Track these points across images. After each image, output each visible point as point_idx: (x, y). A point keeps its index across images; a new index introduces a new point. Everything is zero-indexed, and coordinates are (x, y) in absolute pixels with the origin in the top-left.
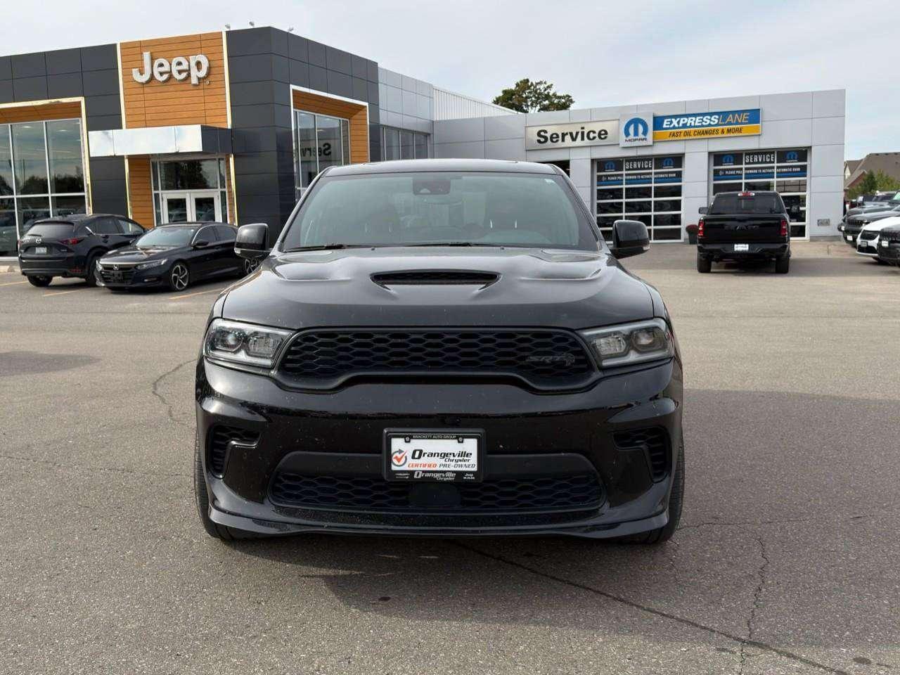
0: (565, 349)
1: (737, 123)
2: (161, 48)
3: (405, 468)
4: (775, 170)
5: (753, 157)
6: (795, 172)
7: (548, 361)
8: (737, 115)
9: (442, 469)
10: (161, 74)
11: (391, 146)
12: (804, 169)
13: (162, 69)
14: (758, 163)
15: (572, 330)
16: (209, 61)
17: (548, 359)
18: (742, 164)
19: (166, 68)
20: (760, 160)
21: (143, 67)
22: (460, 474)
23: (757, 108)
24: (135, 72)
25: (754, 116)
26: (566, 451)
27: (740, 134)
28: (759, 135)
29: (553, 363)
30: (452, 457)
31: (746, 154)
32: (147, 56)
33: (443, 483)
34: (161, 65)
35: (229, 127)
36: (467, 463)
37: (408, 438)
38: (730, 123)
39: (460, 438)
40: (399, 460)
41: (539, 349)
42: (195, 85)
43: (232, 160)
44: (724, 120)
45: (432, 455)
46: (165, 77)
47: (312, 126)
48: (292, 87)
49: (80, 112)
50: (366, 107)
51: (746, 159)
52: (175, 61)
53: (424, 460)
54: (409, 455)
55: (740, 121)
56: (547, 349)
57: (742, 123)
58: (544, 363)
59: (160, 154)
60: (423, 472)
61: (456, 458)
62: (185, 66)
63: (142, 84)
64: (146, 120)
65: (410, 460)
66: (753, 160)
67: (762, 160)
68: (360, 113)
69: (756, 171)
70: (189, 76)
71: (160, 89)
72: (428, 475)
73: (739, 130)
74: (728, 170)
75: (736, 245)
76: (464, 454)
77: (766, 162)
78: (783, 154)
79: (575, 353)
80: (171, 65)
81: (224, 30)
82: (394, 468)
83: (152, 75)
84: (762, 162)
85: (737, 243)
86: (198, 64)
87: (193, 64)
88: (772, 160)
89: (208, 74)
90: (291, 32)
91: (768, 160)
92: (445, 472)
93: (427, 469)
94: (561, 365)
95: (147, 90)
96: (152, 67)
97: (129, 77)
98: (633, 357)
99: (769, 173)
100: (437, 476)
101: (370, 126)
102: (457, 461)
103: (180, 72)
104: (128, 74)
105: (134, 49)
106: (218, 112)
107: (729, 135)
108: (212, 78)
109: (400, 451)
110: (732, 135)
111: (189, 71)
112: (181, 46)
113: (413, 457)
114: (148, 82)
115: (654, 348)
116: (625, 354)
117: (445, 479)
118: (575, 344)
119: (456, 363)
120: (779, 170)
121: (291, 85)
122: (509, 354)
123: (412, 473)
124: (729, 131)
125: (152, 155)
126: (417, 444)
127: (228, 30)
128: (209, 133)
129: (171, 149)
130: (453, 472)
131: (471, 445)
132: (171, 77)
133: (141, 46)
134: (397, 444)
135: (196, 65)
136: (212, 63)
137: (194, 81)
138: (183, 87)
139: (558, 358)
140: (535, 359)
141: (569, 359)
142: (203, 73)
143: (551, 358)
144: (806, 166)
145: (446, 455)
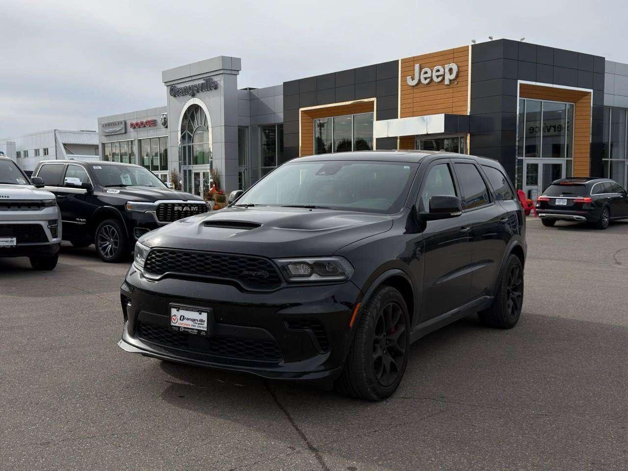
0: (264, 269)
2: (427, 61)
3: (177, 325)
7: (253, 274)
9: (192, 327)
10: (426, 79)
11: (618, 123)
13: (426, 76)
15: (270, 259)
16: (458, 67)
17: (254, 274)
19: (429, 75)
21: (414, 75)
22: (199, 331)
24: (409, 78)
26: (256, 327)
29: (256, 276)
30: (196, 322)
32: (417, 66)
33: (192, 334)
34: (426, 73)
35: (468, 114)
36: (203, 326)
37: (178, 309)
39: (200, 312)
40: (175, 320)
41: (250, 267)
42: (447, 85)
43: (469, 137)
45: (188, 319)
46: (428, 80)
47: (538, 110)
48: (520, 82)
49: (373, 108)
50: (591, 92)
52: (436, 68)
53: (185, 321)
54: (179, 318)
56: (254, 268)
58: (251, 275)
59: (421, 135)
60: (185, 328)
61: (198, 322)
62: (441, 73)
63: (413, 86)
64: (413, 112)
65: (179, 321)
68: (586, 97)
70: (444, 79)
71: (436, 88)
72: (186, 330)
76: (202, 321)
79: (269, 271)
80: (432, 72)
81: (470, 44)
82: (172, 324)
83: (420, 80)
86: (451, 70)
87: (447, 70)
89: (457, 76)
90: (522, 41)
92: (193, 329)
93: (186, 326)
94: (261, 277)
95: (416, 90)
96: (420, 74)
97: (405, 82)
98: (314, 278)
100: (190, 331)
101: (593, 107)
102: (199, 324)
103: (438, 77)
104: (404, 80)
105: (409, 63)
106: (461, 103)
108: (459, 79)
109: (175, 316)
111: (444, 75)
112: (440, 58)
113: (180, 320)
114: (417, 85)
115: (336, 274)
116: (310, 275)
117: (193, 333)
118: (270, 266)
119: (209, 271)
121: (518, 81)
122: (234, 269)
123: (179, 327)
125: (416, 135)
126: (182, 312)
127: (473, 44)
128: (450, 120)
129: (423, 132)
130: (197, 330)
131: (204, 316)
132: (432, 80)
133: (414, 60)
134: (174, 311)
135: (448, 71)
136: (460, 68)
137: (447, 82)
138: (441, 87)
139: (259, 274)
140: (246, 272)
141: (265, 274)
142: (453, 77)
143: (255, 273)
145: (195, 320)
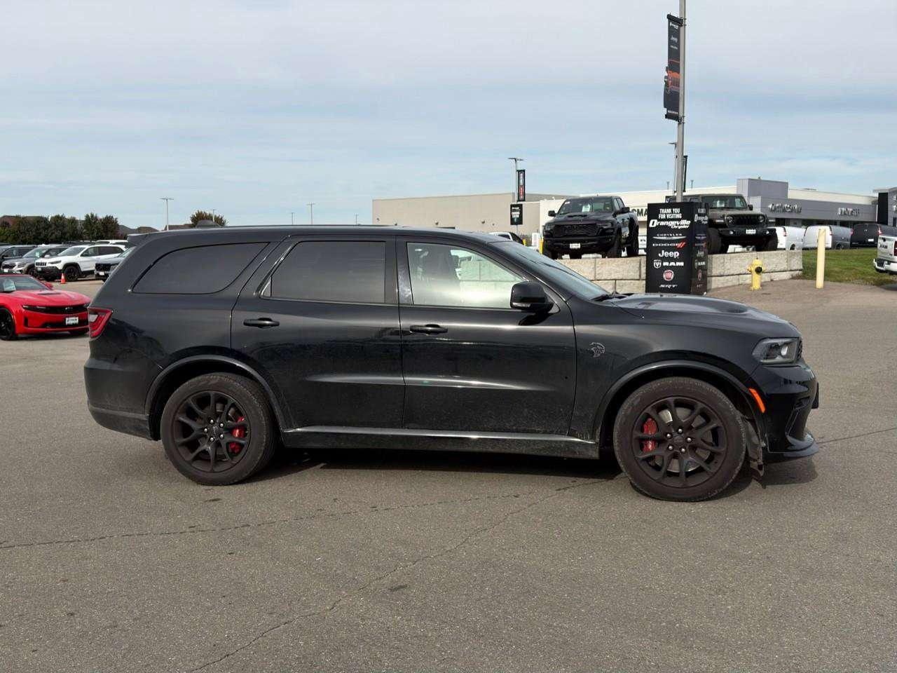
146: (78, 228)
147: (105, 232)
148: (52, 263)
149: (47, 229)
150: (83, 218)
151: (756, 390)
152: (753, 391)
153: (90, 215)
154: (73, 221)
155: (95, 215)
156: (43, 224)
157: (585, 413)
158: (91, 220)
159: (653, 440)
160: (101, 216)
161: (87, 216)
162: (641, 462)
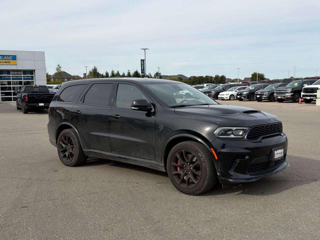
1: (8, 60)
4: (23, 77)
5: (14, 72)
6: (29, 78)
8: (8, 57)
12: (32, 77)
14: (16, 74)
18: (10, 74)
20: (17, 73)
23: (15, 55)
25: (14, 58)
27: (9, 64)
28: (16, 65)
31: (12, 71)
38: (5, 60)
44: (3, 58)
51: (11, 73)
55: (9, 59)
57: (10, 60)
66: (14, 73)
67: (18, 73)
69: (15, 77)
73: (9, 62)
74: (5, 76)
75: (39, 104)
77: (19, 74)
78: (25, 72)
84: (18, 74)
85: (40, 103)
88: (21, 74)
91: (20, 74)
99: (21, 78)
107: (5, 64)
110: (6, 64)
120: (24, 77)
124: (5, 62)
144: (33, 76)
146: (213, 80)
147: (221, 81)
148: (182, 93)
149: (203, 80)
150: (214, 76)
151: (213, 149)
152: (212, 149)
153: (217, 75)
154: (211, 77)
155: (218, 75)
156: (201, 79)
157: (159, 153)
158: (217, 77)
159: (180, 167)
160: (220, 75)
161: (216, 76)
162: (174, 175)
